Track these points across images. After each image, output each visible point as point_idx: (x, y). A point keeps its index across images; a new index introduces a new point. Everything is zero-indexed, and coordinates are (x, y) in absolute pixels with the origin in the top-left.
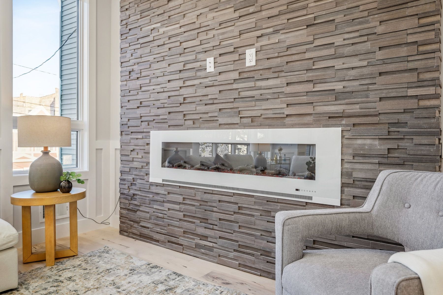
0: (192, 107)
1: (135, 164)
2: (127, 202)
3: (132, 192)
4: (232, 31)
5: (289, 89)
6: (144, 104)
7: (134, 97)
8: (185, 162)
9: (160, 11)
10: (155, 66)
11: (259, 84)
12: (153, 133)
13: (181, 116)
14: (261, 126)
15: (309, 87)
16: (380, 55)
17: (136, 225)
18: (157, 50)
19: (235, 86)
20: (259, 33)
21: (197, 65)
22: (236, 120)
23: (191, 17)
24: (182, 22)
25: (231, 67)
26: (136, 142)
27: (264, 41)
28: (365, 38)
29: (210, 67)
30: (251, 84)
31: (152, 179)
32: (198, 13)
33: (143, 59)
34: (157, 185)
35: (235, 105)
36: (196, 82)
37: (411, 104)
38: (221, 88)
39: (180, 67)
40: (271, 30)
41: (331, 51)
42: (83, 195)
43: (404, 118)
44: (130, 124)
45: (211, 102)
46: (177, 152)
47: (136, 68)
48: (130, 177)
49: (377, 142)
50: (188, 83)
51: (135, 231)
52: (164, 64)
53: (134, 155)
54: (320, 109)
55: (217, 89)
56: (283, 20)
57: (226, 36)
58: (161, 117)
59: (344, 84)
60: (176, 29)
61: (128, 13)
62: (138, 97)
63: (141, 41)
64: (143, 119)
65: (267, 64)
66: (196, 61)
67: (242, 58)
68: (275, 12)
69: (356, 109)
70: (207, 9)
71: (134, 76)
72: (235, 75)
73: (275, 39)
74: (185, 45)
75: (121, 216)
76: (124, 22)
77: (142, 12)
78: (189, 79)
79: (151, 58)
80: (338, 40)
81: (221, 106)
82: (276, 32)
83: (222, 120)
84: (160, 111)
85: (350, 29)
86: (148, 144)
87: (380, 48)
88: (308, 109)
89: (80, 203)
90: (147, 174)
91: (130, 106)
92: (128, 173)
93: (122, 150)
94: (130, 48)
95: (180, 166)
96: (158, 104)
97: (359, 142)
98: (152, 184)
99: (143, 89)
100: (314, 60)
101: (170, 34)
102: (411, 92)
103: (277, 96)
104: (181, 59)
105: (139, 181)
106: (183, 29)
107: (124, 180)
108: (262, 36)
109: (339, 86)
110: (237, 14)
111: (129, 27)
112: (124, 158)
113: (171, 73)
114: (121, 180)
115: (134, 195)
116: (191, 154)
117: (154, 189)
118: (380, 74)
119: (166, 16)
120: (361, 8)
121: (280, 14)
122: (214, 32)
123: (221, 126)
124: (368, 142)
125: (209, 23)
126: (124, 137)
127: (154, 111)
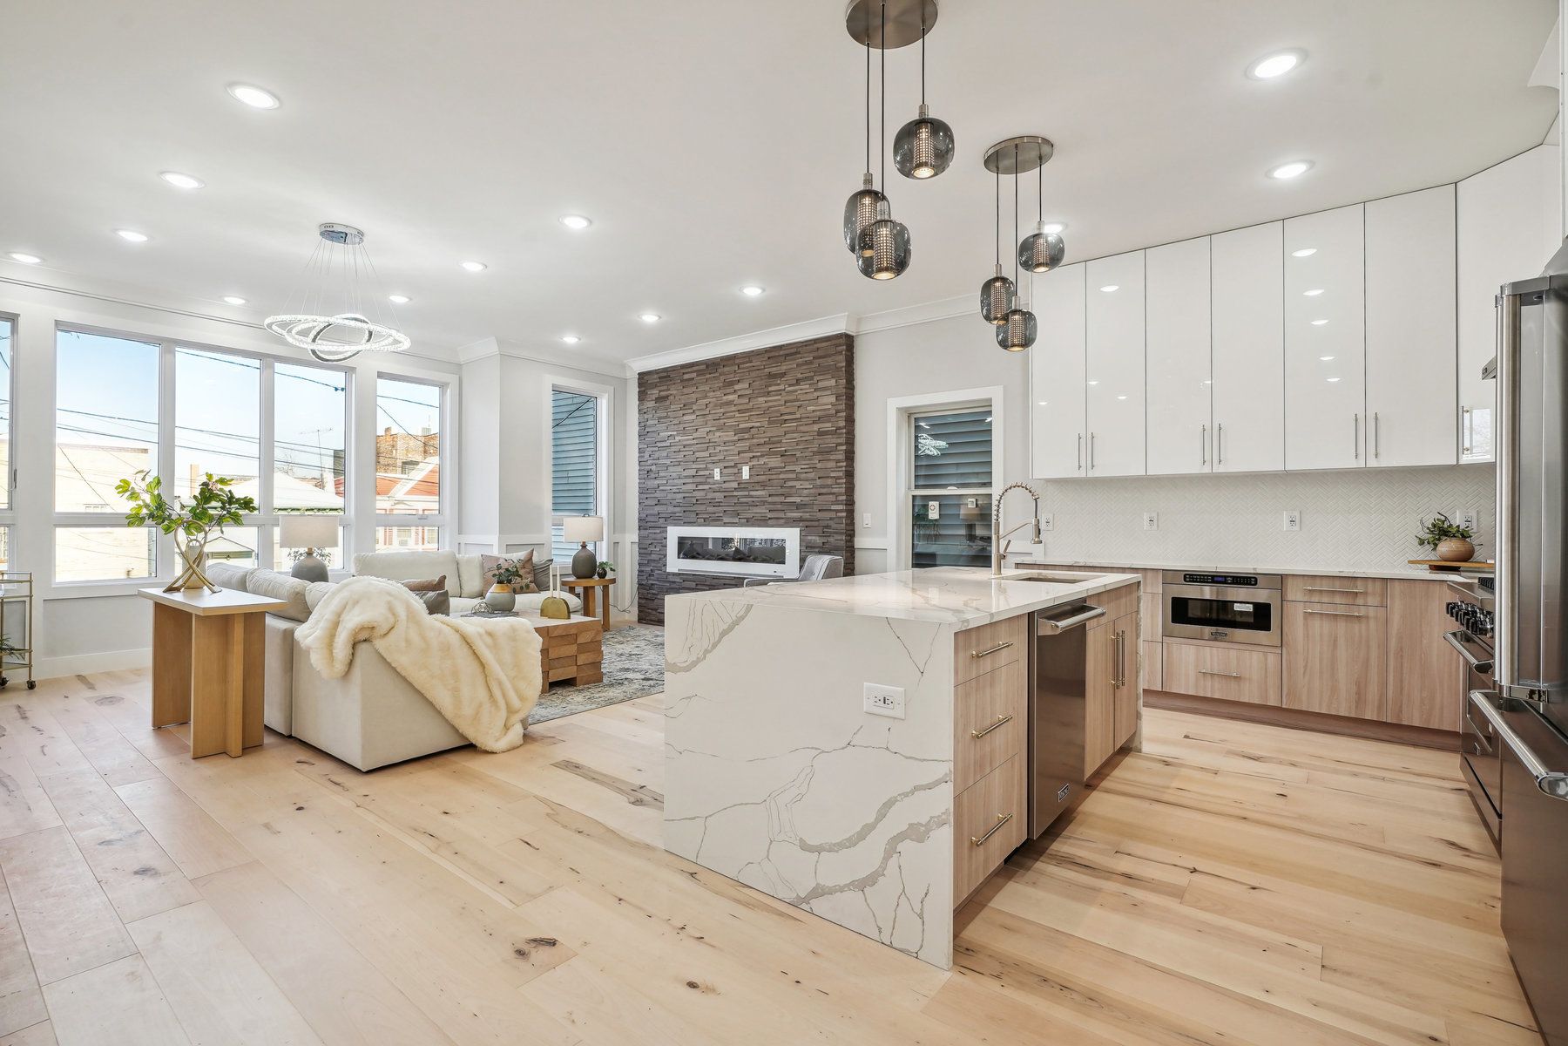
0: (703, 507)
1: (653, 557)
2: (645, 591)
3: (651, 582)
4: (733, 450)
5: (770, 499)
6: (661, 502)
7: (652, 495)
8: (698, 554)
9: (676, 421)
10: (671, 469)
11: (752, 493)
12: (670, 529)
13: (694, 515)
14: (753, 525)
15: (782, 499)
16: (819, 482)
17: (654, 613)
18: (673, 454)
19: (735, 493)
20: (751, 455)
21: (707, 473)
22: (736, 520)
23: (702, 432)
24: (695, 435)
25: (732, 478)
26: (654, 536)
27: (755, 462)
28: (811, 470)
29: (717, 477)
30: (746, 493)
31: (669, 570)
32: (708, 429)
33: (660, 462)
34: (674, 574)
35: (736, 508)
36: (706, 487)
37: (833, 515)
38: (726, 494)
39: (693, 472)
40: (759, 454)
41: (794, 476)
42: (613, 581)
43: (831, 523)
44: (648, 519)
45: (718, 504)
46: (692, 545)
47: (653, 468)
48: (648, 569)
49: (818, 538)
50: (700, 487)
51: (653, 618)
52: (680, 469)
53: (652, 548)
54: (790, 515)
55: (722, 495)
56: (765, 449)
57: (728, 453)
58: (677, 514)
59: (801, 498)
60: (688, 440)
61: (646, 416)
62: (656, 495)
63: (659, 445)
64: (661, 515)
65: (757, 479)
66: (706, 469)
67: (740, 472)
68: (762, 441)
69: (807, 516)
70: (715, 429)
71: (653, 476)
72: (735, 485)
73: (762, 461)
74: (698, 454)
75: (640, 606)
76: (643, 424)
77: (660, 418)
78: (701, 483)
79: (668, 462)
80: (798, 470)
81: (726, 508)
82: (762, 456)
83: (726, 520)
84: (677, 509)
85: (804, 462)
86: (665, 538)
87: (819, 478)
88: (782, 515)
89: (611, 586)
90: (665, 565)
91: (647, 502)
92: (645, 565)
93: (640, 543)
94: (648, 449)
95: (693, 557)
96: (674, 502)
97: (809, 538)
98: (669, 574)
99: (661, 488)
100: (785, 481)
101: (685, 443)
102: (833, 507)
103: (764, 503)
104: (694, 466)
105: (657, 572)
106: (695, 441)
107: (643, 571)
108: (754, 457)
109: (798, 500)
110: (736, 438)
111: (647, 430)
112: (643, 551)
113: (686, 477)
114: (639, 571)
115: (652, 584)
116: (710, 547)
117: (671, 578)
118: (819, 494)
119: (681, 426)
120: (810, 450)
121: (765, 443)
122: (720, 448)
123: (726, 525)
124: (814, 538)
125: (716, 440)
126: (643, 532)
127: (671, 509)
